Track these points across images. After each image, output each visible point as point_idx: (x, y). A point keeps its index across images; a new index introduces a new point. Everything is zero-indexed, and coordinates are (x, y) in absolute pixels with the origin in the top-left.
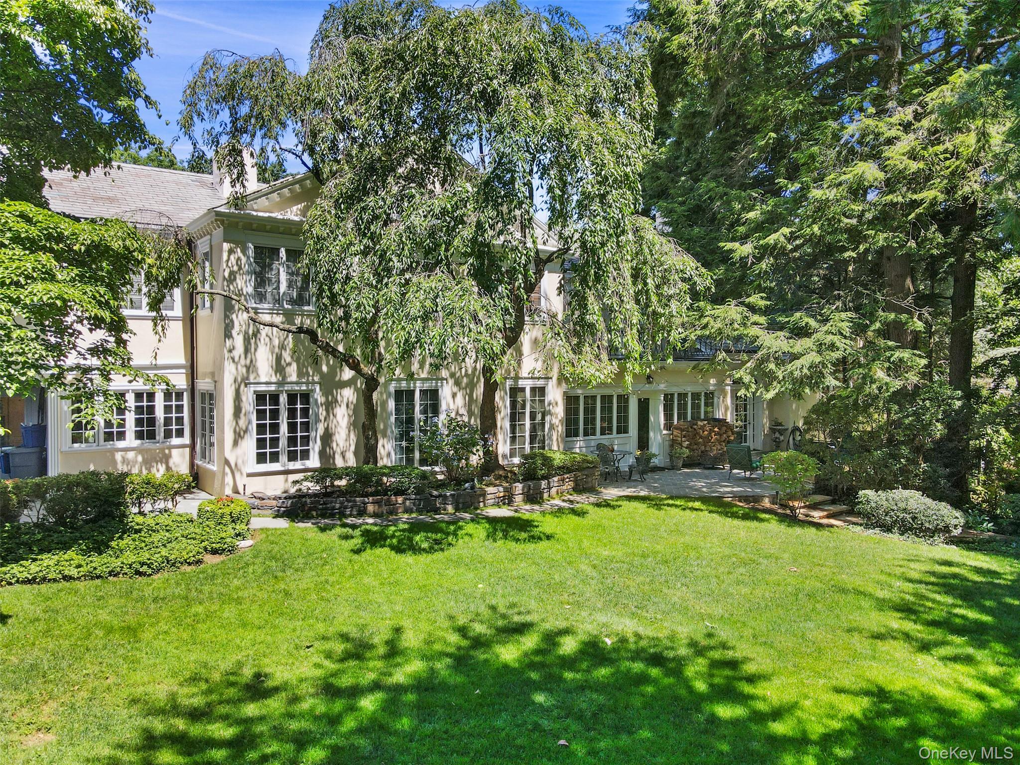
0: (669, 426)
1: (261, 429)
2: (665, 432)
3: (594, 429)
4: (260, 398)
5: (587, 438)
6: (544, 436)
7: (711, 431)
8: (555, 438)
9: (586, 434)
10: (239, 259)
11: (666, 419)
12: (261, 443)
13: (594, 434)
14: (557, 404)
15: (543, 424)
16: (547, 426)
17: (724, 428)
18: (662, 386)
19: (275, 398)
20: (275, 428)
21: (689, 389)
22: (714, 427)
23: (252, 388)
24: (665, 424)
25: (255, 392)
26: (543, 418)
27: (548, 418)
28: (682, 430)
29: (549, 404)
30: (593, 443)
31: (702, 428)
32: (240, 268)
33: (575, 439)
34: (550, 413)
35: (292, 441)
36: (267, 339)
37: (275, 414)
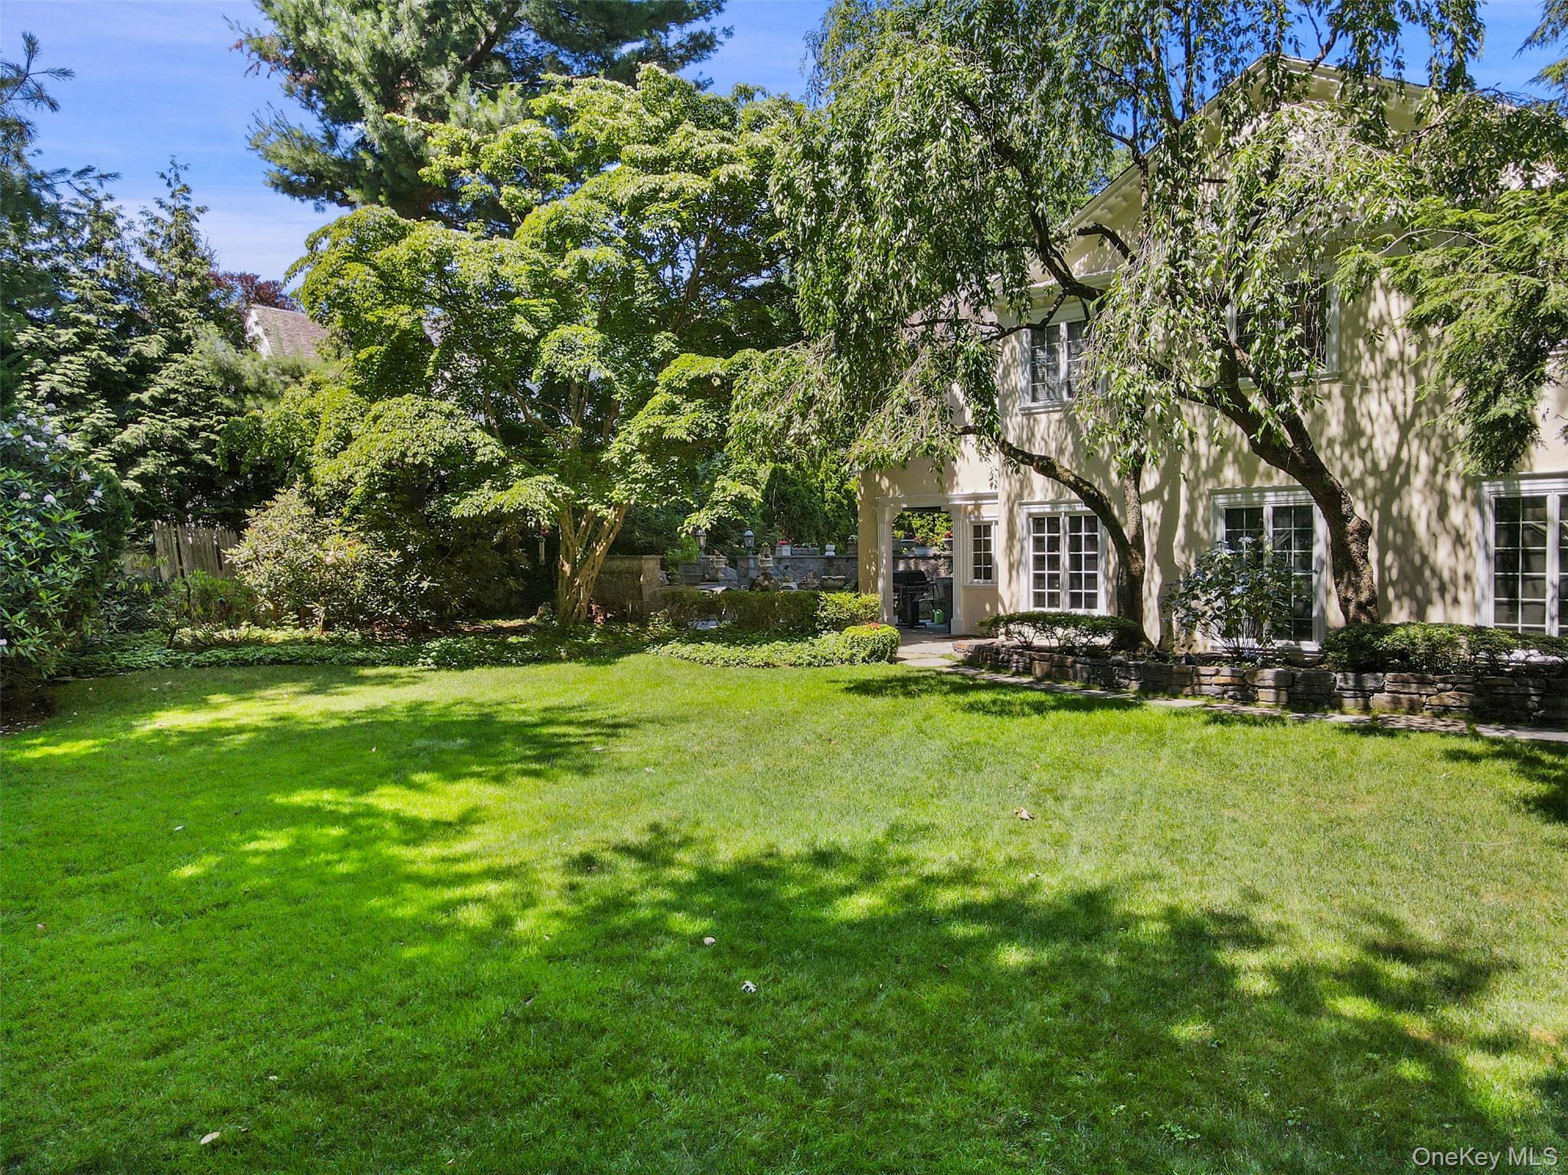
1: (1039, 561)
4: (1038, 522)
10: (1014, 348)
12: (1038, 579)
19: (1054, 523)
20: (1054, 562)
23: (1025, 510)
25: (1030, 515)
32: (1014, 360)
35: (1075, 580)
36: (1043, 443)
37: (1054, 544)
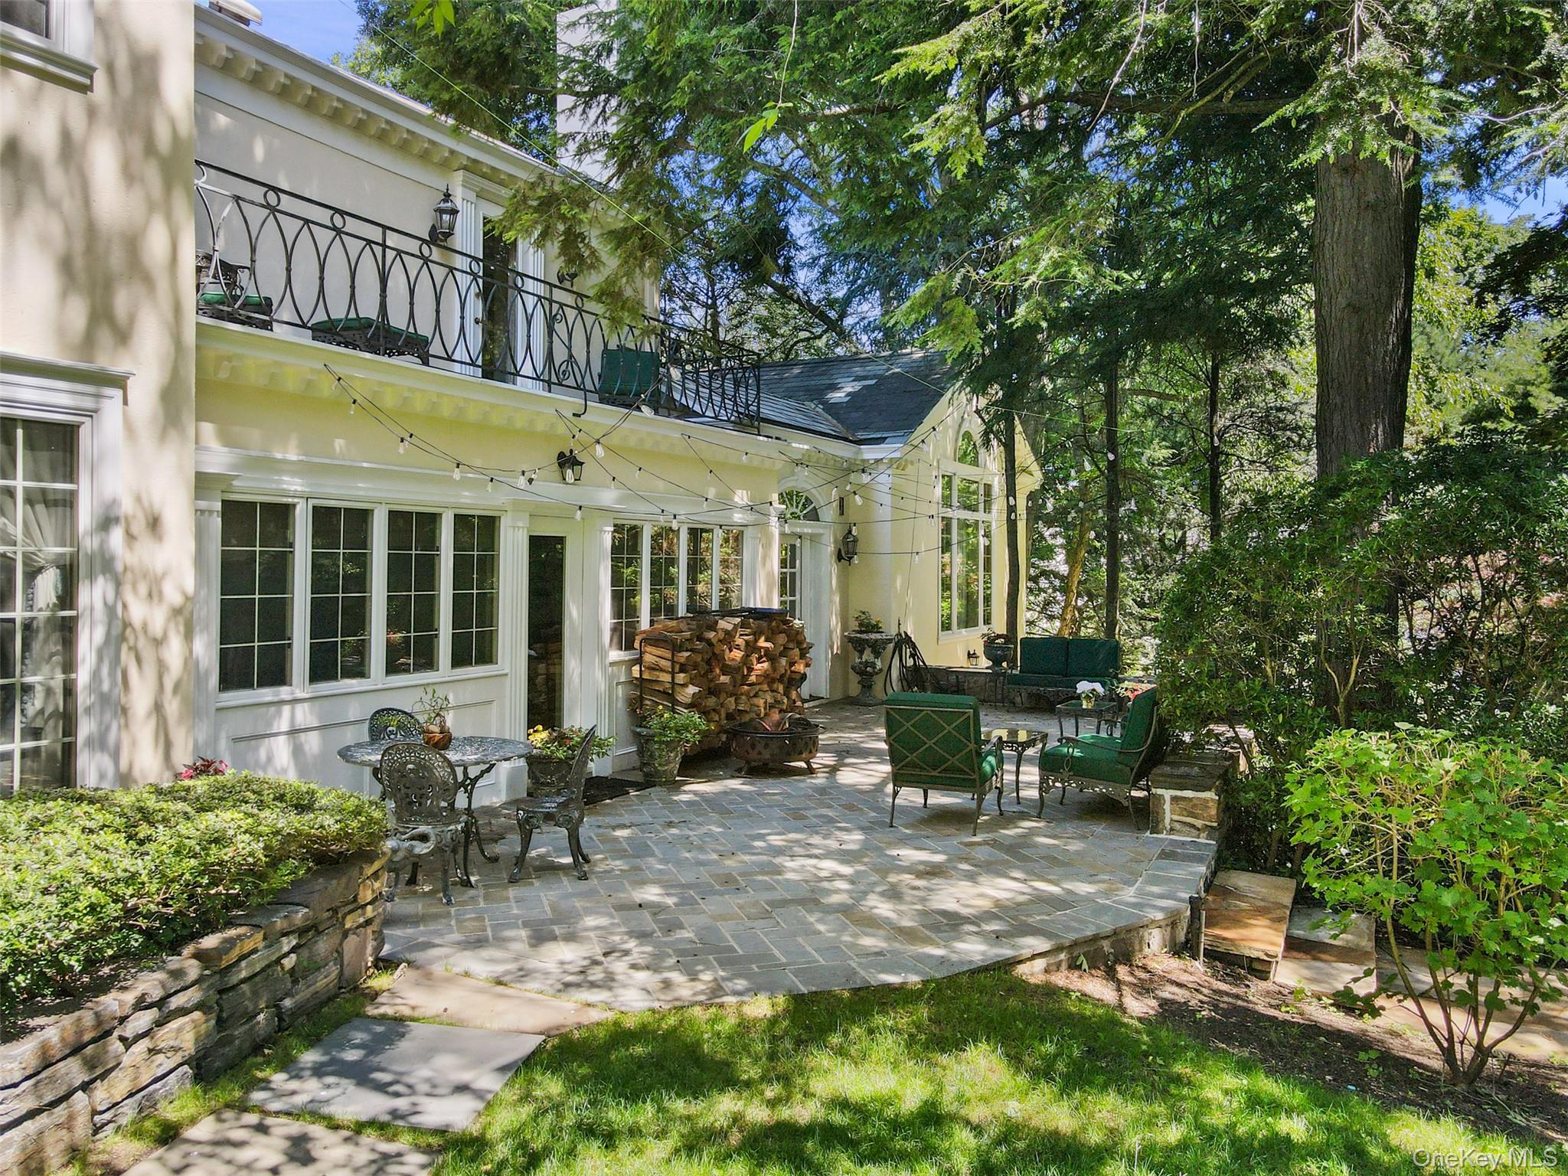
0: (625, 636)
2: (615, 655)
3: (361, 650)
5: (325, 687)
6: (69, 690)
7: (751, 648)
8: (141, 698)
9: (322, 669)
11: (618, 613)
13: (359, 671)
14: (154, 524)
15: (66, 630)
16: (89, 641)
17: (782, 639)
18: (608, 497)
21: (683, 514)
22: (757, 635)
24: (615, 629)
26: (67, 597)
27: (92, 595)
28: (676, 648)
29: (106, 522)
30: (359, 710)
31: (729, 636)
33: (267, 694)
34: (105, 564)
